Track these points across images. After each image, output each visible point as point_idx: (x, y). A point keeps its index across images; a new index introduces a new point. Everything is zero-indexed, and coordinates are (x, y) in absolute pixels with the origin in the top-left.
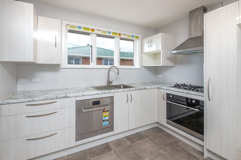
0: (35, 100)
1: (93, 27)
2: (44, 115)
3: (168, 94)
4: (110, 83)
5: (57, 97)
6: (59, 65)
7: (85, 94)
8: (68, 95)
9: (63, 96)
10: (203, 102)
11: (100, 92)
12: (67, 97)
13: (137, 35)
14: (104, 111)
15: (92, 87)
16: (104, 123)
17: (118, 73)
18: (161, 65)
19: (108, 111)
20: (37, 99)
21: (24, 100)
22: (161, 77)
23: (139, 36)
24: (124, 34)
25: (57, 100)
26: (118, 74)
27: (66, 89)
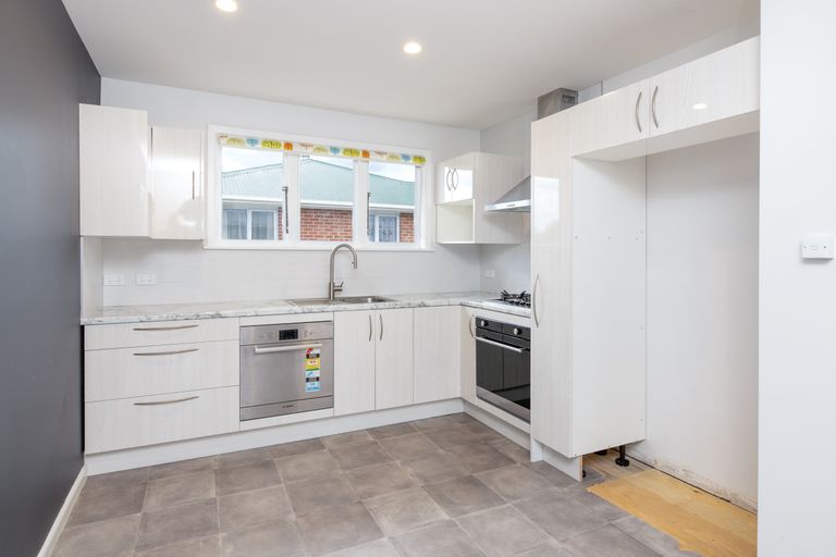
0: (153, 319)
1: (289, 139)
2: (171, 353)
3: (478, 320)
4: (334, 291)
5: (198, 316)
6: (201, 240)
7: (261, 311)
8: (223, 313)
9: (210, 313)
10: (528, 330)
11: (297, 308)
12: (220, 316)
13: (419, 153)
14: (308, 356)
15: (286, 301)
16: (309, 385)
17: (355, 264)
18: (473, 242)
19: (318, 356)
20: (156, 317)
21: (131, 318)
22: (493, 276)
23: (427, 154)
24: (380, 150)
25: (197, 322)
26: (356, 267)
27: (219, 303)
